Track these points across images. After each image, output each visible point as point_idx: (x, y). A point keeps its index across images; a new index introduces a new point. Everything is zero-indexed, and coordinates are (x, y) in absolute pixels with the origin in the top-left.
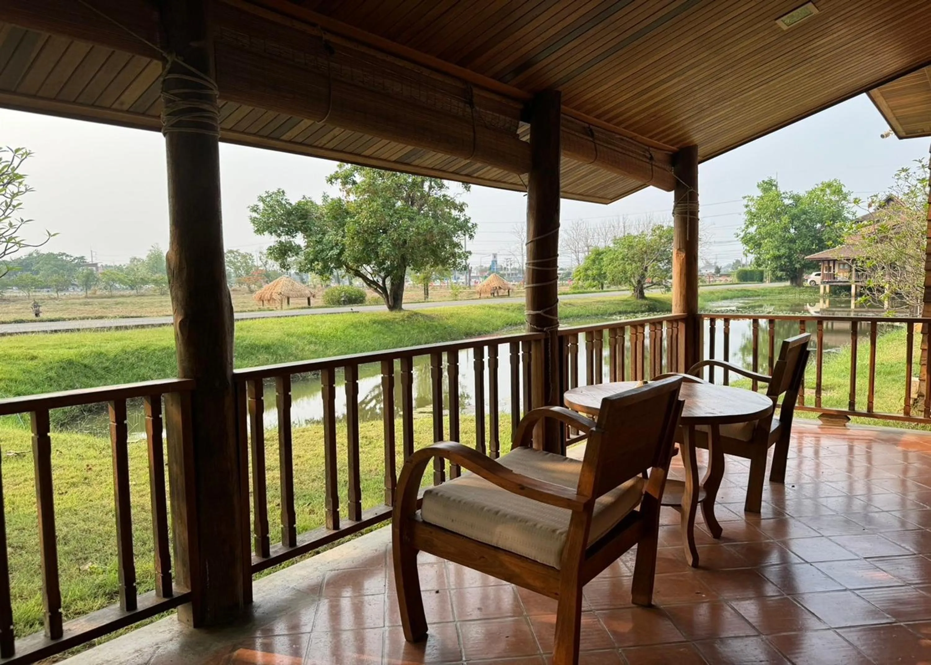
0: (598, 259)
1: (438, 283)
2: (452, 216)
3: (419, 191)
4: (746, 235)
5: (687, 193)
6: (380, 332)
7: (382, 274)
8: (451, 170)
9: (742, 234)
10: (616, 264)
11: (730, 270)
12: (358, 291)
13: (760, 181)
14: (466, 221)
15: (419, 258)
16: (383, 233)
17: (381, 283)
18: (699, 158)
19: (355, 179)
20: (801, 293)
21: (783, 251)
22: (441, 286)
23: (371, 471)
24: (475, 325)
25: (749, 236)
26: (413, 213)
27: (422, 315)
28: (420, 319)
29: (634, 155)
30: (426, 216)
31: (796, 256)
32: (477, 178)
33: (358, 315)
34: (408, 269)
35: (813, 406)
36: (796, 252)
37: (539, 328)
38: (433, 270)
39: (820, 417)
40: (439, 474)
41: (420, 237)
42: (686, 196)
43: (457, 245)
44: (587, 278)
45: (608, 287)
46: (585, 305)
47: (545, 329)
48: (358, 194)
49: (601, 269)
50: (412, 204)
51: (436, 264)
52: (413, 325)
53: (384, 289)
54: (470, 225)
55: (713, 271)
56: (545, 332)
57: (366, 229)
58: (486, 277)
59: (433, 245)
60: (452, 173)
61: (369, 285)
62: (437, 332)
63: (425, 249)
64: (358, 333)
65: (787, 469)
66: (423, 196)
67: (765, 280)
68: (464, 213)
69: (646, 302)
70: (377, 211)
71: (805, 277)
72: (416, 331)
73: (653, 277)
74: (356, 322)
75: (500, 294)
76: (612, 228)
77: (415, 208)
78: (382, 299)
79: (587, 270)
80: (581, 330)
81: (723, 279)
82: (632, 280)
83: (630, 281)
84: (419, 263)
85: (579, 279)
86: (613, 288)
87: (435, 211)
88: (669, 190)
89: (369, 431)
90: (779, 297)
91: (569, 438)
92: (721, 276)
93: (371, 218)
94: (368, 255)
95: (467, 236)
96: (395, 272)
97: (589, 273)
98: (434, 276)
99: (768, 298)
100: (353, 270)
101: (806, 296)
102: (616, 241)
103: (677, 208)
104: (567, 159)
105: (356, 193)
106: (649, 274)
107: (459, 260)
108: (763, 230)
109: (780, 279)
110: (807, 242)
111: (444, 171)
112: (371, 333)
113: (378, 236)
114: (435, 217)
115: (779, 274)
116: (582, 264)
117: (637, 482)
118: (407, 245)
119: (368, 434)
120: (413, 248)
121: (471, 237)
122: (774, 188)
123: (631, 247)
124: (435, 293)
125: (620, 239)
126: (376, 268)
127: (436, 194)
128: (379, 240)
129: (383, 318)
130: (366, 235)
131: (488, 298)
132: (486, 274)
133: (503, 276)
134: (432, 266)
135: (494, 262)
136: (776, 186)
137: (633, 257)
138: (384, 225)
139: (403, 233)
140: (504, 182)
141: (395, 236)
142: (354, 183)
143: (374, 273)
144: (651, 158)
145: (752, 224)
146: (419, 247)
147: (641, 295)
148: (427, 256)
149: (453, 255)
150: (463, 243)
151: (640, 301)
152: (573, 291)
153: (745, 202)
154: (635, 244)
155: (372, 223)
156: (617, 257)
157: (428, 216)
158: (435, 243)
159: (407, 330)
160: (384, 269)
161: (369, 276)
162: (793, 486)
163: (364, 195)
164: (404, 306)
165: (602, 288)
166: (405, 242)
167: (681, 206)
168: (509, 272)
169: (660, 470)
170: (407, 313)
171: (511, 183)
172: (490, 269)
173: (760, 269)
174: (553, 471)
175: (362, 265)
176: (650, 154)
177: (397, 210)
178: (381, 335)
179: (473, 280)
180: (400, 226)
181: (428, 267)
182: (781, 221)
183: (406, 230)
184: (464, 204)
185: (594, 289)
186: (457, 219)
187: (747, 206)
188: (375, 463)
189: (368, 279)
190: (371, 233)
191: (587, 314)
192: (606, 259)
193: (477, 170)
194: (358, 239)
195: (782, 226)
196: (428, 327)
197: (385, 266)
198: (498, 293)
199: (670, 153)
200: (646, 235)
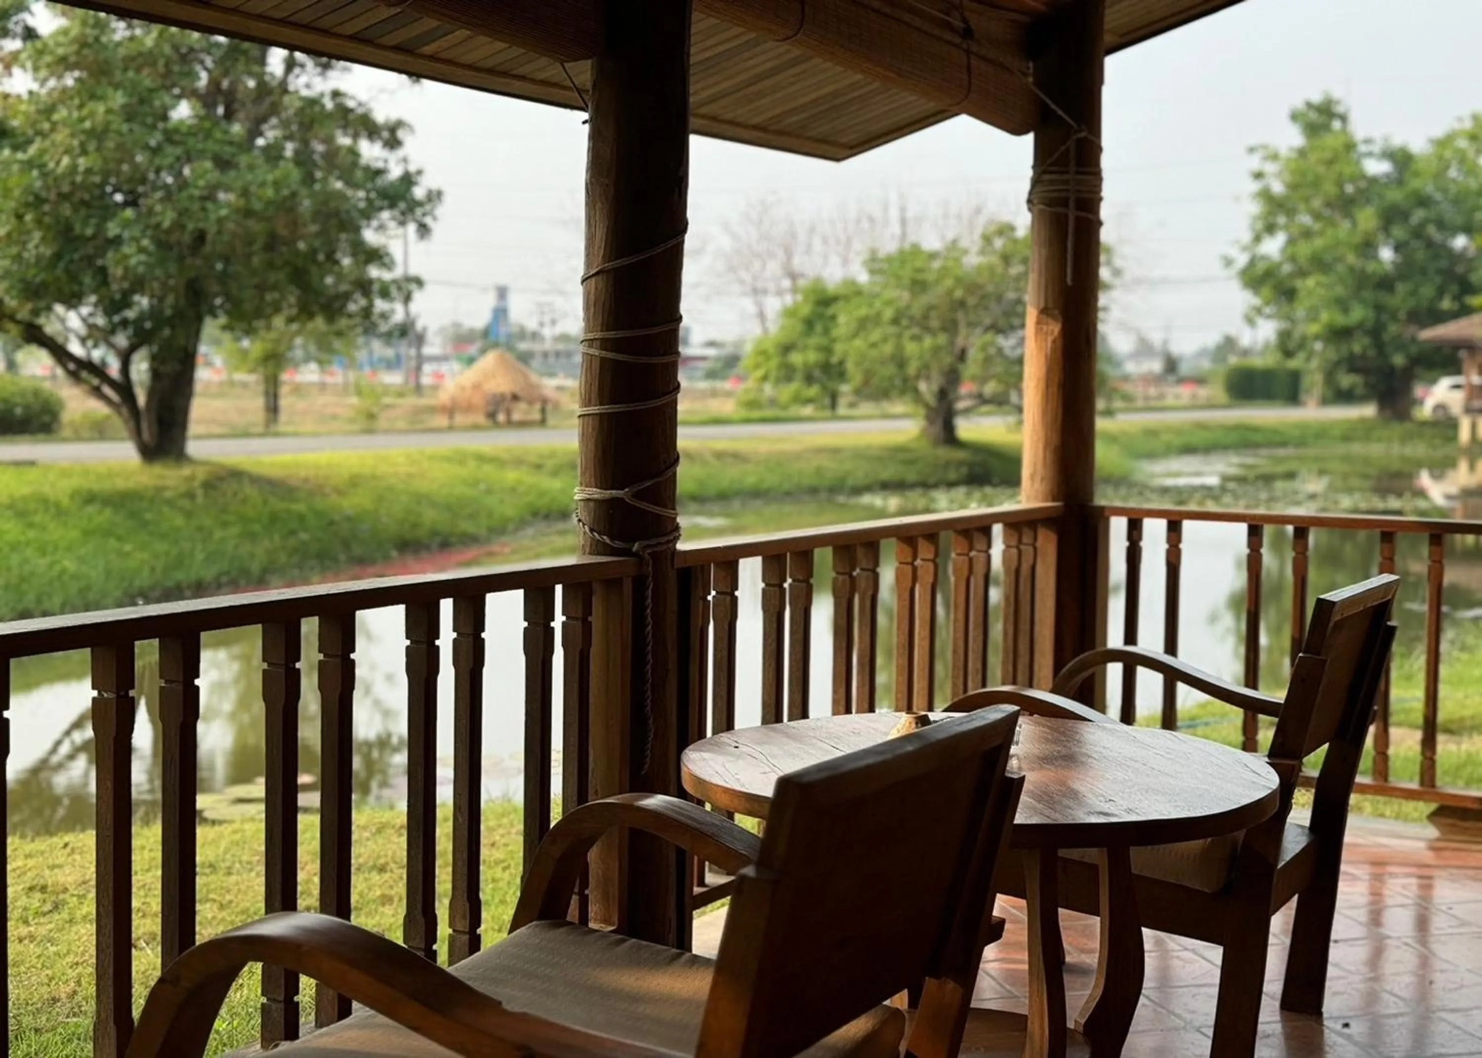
0: (821, 316)
1: (310, 374)
2: (363, 161)
3: (251, 74)
4: (1252, 263)
5: (1071, 144)
6: (107, 533)
7: (122, 340)
8: (350, 29)
9: (1242, 260)
10: (876, 335)
11: (1206, 364)
12: (37, 393)
13: (1298, 103)
14: (408, 180)
15: (248, 294)
16: (126, 204)
17: (114, 368)
18: (1108, 39)
19: (31, 21)
20: (1405, 439)
21: (1358, 313)
22: (322, 387)
23: (55, 1000)
24: (430, 517)
25: (1261, 267)
26: (231, 143)
27: (258, 481)
28: (249, 490)
29: (918, 22)
30: (273, 154)
31: (1393, 329)
32: (433, 58)
33: (32, 474)
34: (211, 327)
35: (1414, 785)
36: (1394, 317)
37: (618, 544)
38: (298, 333)
39: (1434, 817)
40: (278, 1010)
41: (254, 225)
42: (1068, 150)
43: (376, 256)
44: (787, 373)
45: (852, 405)
46: (779, 461)
47: (636, 547)
48: (43, 73)
49: (828, 350)
50: (229, 115)
51: (305, 312)
52: (224, 511)
53: (125, 388)
54: (419, 192)
55: (1156, 366)
56: (636, 555)
57: (66, 188)
58: (471, 361)
59: (297, 253)
60: (352, 38)
61: (74, 376)
62: (304, 536)
63: (270, 265)
64: (31, 534)
65: (1331, 971)
66: (264, 89)
67: (1303, 396)
68: (400, 153)
69: (960, 455)
70: (106, 130)
71: (1418, 390)
72: (234, 530)
73: (984, 380)
74: (24, 498)
75: (516, 417)
76: (865, 225)
77: (237, 129)
78: (119, 423)
79: (787, 349)
80: (749, 550)
81: (1185, 392)
82: (923, 386)
83: (916, 391)
84: (247, 307)
85: (765, 378)
86: (866, 408)
87: (305, 143)
88: (1017, 130)
89: (52, 867)
90: (1341, 449)
91: (702, 883)
92: (1182, 381)
93: (84, 152)
94: (73, 277)
95: (412, 228)
96: (167, 332)
97: (796, 358)
98: (298, 353)
99: (1310, 452)
100: (18, 322)
101: (1418, 449)
102: (874, 263)
103: (1039, 188)
104: (712, 21)
105: (36, 69)
106: (971, 368)
107: (380, 305)
108: (1304, 250)
109: (1345, 397)
110: (1427, 291)
111: (326, 32)
112: (74, 534)
113: (109, 211)
114: (303, 159)
115: (1346, 380)
116: (773, 328)
117: (883, 1024)
118: (207, 249)
119: (50, 878)
120: (227, 260)
121: (424, 230)
122: (1336, 125)
123: (918, 286)
124: (301, 404)
125: (889, 259)
126: (100, 321)
127: (308, 86)
128: (113, 229)
129: (121, 484)
130: (66, 210)
131: (476, 427)
132: (473, 350)
133: (525, 358)
134: (290, 320)
135: (500, 313)
136: (1343, 118)
137: (926, 317)
138: (130, 180)
139: (196, 206)
140: (522, 78)
141: (168, 218)
142: (30, 34)
143: (94, 335)
144: (967, 33)
145: (1270, 229)
146: (249, 256)
147: (949, 436)
148: (274, 287)
149: (365, 286)
150: (396, 249)
151: (945, 453)
152: (743, 413)
153: (1255, 162)
154: (930, 277)
155: (88, 171)
156: (879, 315)
157: (280, 157)
158: (302, 245)
159: (200, 529)
160: (125, 323)
161: (76, 348)
162: (1346, 1025)
163: (60, 77)
164: (193, 448)
165: (833, 405)
166: (200, 237)
167: (1052, 182)
168: (548, 346)
169: (951, 985)
170: (201, 474)
171: (543, 83)
172: (486, 333)
173: (1294, 364)
174: (635, 998)
175: (49, 309)
176: (965, 20)
177: (176, 130)
178: (113, 543)
179: (427, 368)
180: (183, 184)
181: (278, 321)
182: (1354, 224)
183: (203, 199)
184: (399, 124)
185: (808, 411)
186: (379, 172)
187: (1258, 176)
188: (72, 973)
189: (71, 357)
190: (83, 203)
191: (786, 486)
192: (845, 321)
193: (429, 37)
194: (39, 222)
195: (1357, 239)
196: (274, 519)
197: (130, 314)
198: (508, 413)
199: (1023, 19)
200: (966, 252)
